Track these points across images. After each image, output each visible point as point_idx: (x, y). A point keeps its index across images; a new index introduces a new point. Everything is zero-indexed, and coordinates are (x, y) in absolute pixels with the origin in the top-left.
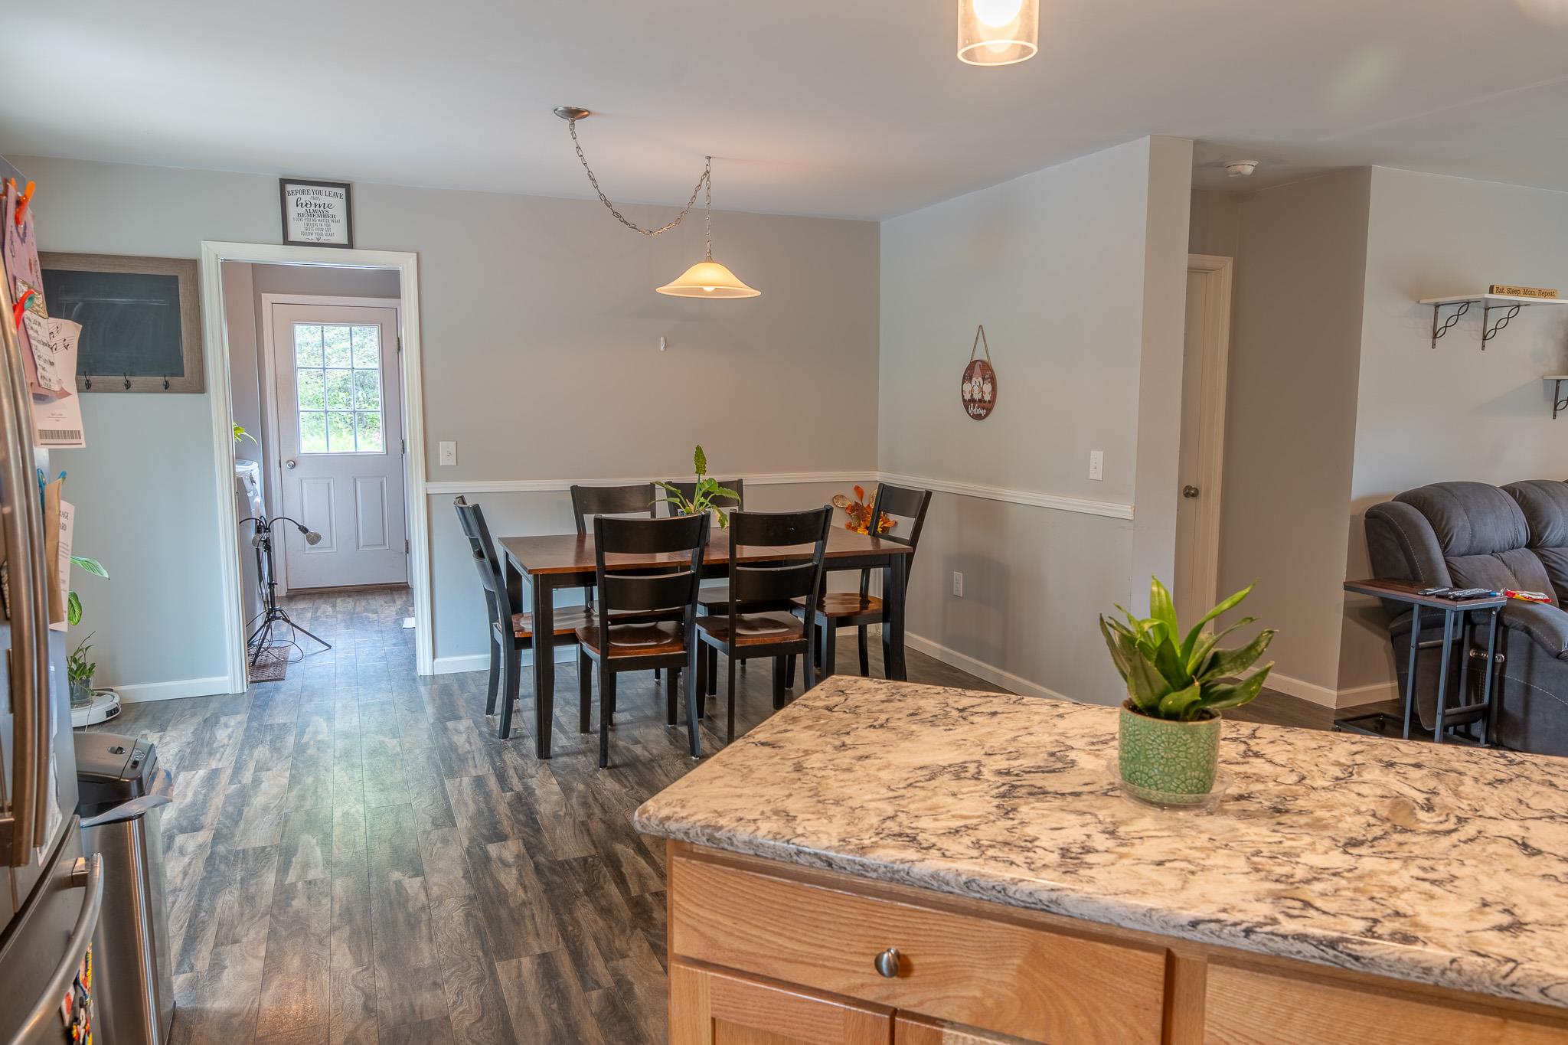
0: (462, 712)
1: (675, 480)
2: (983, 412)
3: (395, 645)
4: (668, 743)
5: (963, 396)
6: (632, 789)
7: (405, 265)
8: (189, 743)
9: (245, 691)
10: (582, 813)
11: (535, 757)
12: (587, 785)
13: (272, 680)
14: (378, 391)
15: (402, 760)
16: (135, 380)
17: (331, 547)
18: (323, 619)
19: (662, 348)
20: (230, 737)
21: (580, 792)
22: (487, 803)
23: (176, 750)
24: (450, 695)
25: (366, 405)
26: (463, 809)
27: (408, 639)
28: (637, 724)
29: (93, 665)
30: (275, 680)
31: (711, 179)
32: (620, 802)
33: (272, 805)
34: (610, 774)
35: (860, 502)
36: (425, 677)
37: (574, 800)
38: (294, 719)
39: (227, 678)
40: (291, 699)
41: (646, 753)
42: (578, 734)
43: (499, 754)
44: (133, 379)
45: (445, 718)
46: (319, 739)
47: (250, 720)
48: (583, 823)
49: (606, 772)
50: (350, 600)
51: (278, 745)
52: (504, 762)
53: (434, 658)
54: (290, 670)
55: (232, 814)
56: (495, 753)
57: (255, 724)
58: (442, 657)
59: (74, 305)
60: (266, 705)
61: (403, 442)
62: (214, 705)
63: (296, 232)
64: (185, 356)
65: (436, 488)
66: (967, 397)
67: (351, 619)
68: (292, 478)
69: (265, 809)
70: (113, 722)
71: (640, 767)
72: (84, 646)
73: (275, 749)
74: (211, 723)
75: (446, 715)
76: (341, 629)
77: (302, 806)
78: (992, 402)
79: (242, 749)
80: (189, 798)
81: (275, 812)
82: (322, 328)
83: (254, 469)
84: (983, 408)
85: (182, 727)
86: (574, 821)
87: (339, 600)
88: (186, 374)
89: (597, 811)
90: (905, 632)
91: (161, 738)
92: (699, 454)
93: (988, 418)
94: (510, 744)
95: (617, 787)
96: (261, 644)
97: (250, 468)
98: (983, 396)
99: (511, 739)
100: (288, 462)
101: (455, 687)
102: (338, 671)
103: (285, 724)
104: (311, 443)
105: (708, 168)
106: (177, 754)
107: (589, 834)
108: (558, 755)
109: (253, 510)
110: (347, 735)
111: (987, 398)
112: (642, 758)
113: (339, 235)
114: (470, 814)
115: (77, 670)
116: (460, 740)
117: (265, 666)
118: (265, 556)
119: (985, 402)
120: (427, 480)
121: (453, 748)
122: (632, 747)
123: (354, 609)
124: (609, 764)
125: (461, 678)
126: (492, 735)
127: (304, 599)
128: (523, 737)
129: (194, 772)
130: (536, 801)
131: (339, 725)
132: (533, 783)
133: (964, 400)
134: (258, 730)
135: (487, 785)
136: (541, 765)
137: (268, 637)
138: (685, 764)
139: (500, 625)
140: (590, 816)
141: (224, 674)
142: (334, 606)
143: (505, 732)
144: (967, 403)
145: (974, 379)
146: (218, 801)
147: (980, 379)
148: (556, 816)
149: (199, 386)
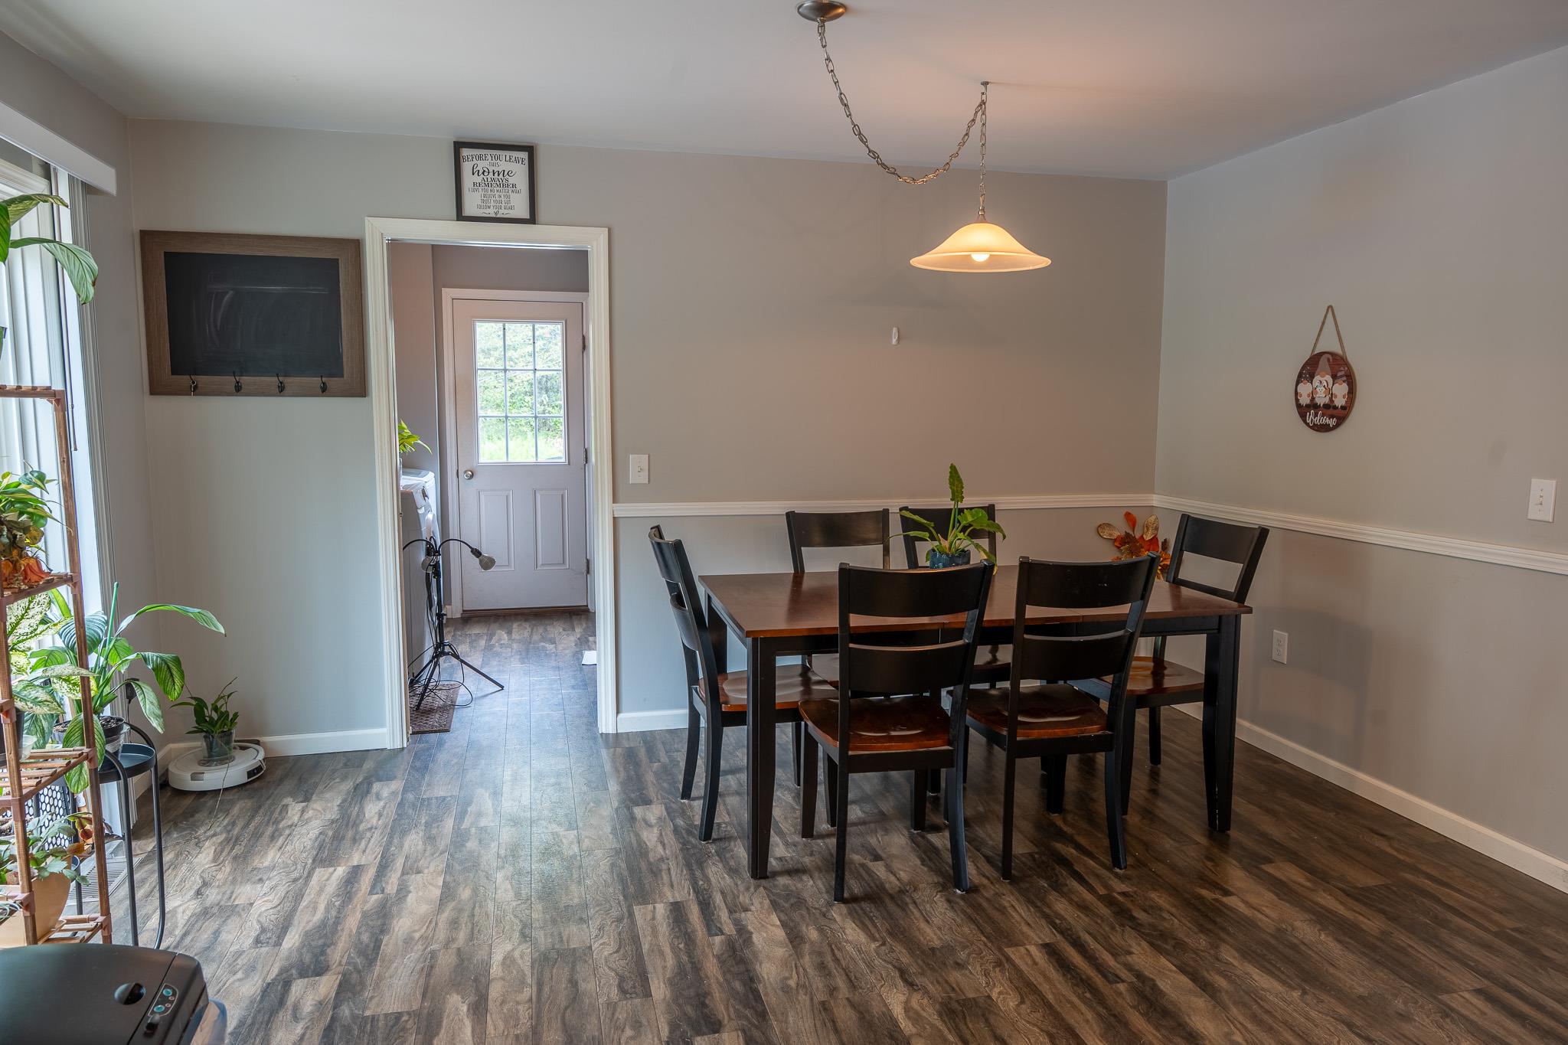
0: (652, 792)
1: (914, 504)
2: (1332, 422)
3: (573, 687)
4: (918, 862)
5: (1297, 400)
6: (884, 944)
7: (595, 243)
8: (333, 822)
9: (405, 746)
10: (820, 985)
11: (747, 875)
12: (821, 930)
13: (436, 732)
14: (561, 395)
15: (580, 867)
16: (290, 381)
17: (509, 565)
18: (497, 649)
19: (894, 341)
20: (380, 815)
21: (812, 943)
22: (690, 953)
23: (317, 832)
24: (637, 764)
25: (550, 409)
26: (659, 962)
27: (587, 679)
28: (872, 826)
29: (236, 715)
30: (439, 731)
31: (987, 112)
32: (870, 966)
33: (417, 935)
34: (850, 913)
35: (1131, 533)
36: (607, 735)
37: (807, 958)
38: (456, 793)
39: (385, 730)
40: (455, 761)
41: (892, 878)
42: (798, 838)
43: (701, 864)
44: (287, 380)
45: (631, 800)
46: (482, 825)
47: (405, 790)
48: (823, 1003)
49: (843, 908)
50: (527, 625)
51: (434, 831)
52: (707, 880)
53: (618, 712)
54: (458, 716)
55: (367, 946)
56: (694, 863)
57: (410, 796)
58: (626, 712)
59: (224, 294)
60: (426, 767)
61: (586, 451)
62: (368, 765)
63: (472, 205)
64: (345, 354)
65: (624, 510)
66: (1305, 400)
67: (527, 650)
68: (470, 489)
69: (408, 941)
70: (256, 785)
71: (887, 901)
72: (226, 693)
73: (429, 838)
74: (361, 792)
75: (633, 796)
76: (515, 664)
77: (454, 940)
78: (1347, 409)
79: (391, 836)
80: (319, 915)
81: (420, 947)
82: (504, 326)
83: (429, 481)
84: (1331, 417)
85: (328, 795)
86: (812, 999)
87: (515, 625)
88: (345, 376)
89: (841, 982)
90: (1238, 720)
91: (303, 811)
92: (954, 476)
93: (1339, 430)
94: (712, 848)
95: (862, 938)
96: (427, 685)
97: (425, 479)
98: (1331, 400)
99: (715, 840)
100: (465, 472)
101: (642, 753)
102: (510, 722)
103: (444, 798)
104: (491, 450)
105: (984, 97)
106: (317, 838)
107: (836, 1031)
108: (775, 874)
109: (424, 528)
110: (515, 822)
111: (1340, 402)
112: (887, 886)
113: (521, 210)
114: (669, 974)
115: (219, 719)
116: (650, 837)
117: (430, 711)
118: (434, 581)
119: (1335, 408)
120: (615, 501)
121: (642, 851)
122: (871, 864)
123: (531, 635)
124: (846, 895)
125: (648, 739)
126: (689, 833)
127: (478, 622)
128: (728, 838)
129: (331, 869)
130: (755, 954)
131: (508, 805)
132: (750, 920)
133: (1299, 406)
134: (414, 806)
135: (688, 920)
136: (757, 887)
137: (435, 677)
138: (949, 901)
139: (702, 688)
140: (832, 991)
141: (381, 725)
142: (510, 633)
143: (707, 833)
144: (1303, 411)
145: (1317, 378)
146: (352, 922)
147: (1329, 378)
148: (786, 989)
149: (360, 389)
